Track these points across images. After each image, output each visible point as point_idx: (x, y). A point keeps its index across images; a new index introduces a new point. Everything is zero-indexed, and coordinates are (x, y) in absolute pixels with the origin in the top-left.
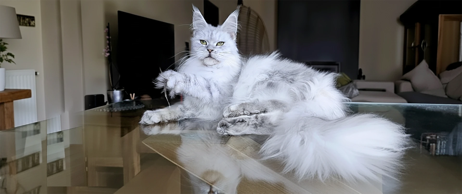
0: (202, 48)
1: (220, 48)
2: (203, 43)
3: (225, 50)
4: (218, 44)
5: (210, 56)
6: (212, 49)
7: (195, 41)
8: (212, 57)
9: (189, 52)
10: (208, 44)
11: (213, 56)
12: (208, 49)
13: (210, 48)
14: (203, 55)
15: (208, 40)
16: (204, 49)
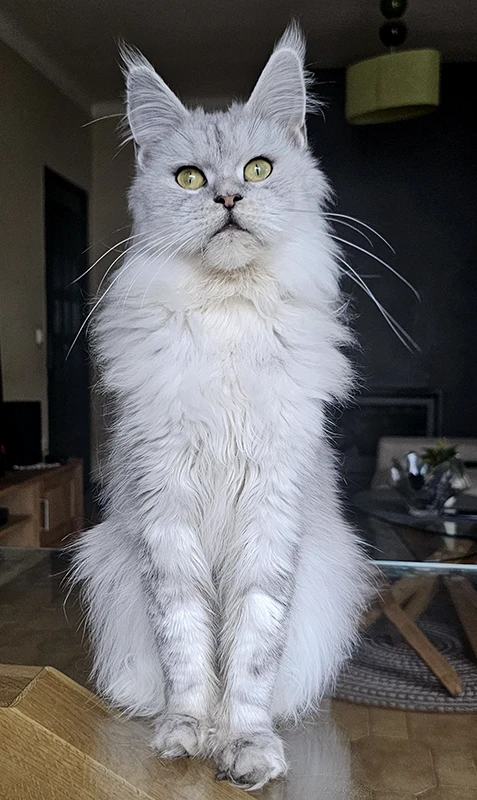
0: (188, 204)
1: (263, 186)
4: (250, 173)
5: (231, 224)
6: (236, 190)
7: (153, 183)
8: (241, 223)
10: (210, 177)
12: (218, 194)
13: (226, 189)
14: (200, 228)
15: (212, 162)
16: (199, 203)
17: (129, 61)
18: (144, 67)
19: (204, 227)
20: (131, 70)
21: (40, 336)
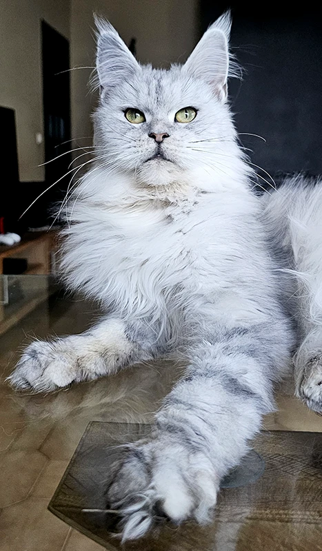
1: (187, 127)
2: (132, 117)
3: (204, 136)
4: (179, 117)
5: (159, 155)
6: (165, 130)
8: (166, 155)
9: (93, 149)
10: (148, 118)
11: (168, 154)
12: (152, 131)
14: (137, 155)
15: (150, 108)
16: (138, 136)
17: (101, 27)
18: (111, 32)
19: (140, 153)
20: (102, 34)
21: (40, 138)
